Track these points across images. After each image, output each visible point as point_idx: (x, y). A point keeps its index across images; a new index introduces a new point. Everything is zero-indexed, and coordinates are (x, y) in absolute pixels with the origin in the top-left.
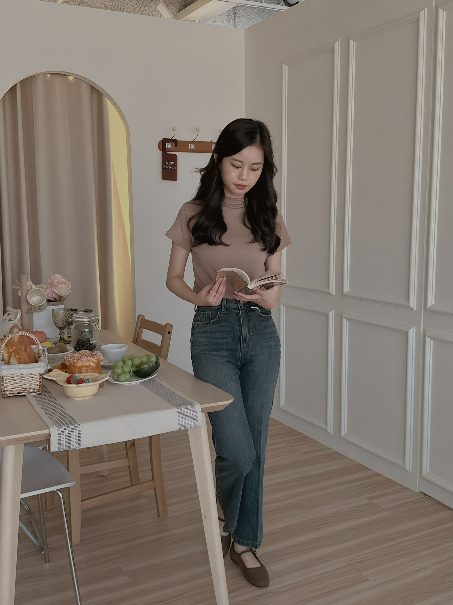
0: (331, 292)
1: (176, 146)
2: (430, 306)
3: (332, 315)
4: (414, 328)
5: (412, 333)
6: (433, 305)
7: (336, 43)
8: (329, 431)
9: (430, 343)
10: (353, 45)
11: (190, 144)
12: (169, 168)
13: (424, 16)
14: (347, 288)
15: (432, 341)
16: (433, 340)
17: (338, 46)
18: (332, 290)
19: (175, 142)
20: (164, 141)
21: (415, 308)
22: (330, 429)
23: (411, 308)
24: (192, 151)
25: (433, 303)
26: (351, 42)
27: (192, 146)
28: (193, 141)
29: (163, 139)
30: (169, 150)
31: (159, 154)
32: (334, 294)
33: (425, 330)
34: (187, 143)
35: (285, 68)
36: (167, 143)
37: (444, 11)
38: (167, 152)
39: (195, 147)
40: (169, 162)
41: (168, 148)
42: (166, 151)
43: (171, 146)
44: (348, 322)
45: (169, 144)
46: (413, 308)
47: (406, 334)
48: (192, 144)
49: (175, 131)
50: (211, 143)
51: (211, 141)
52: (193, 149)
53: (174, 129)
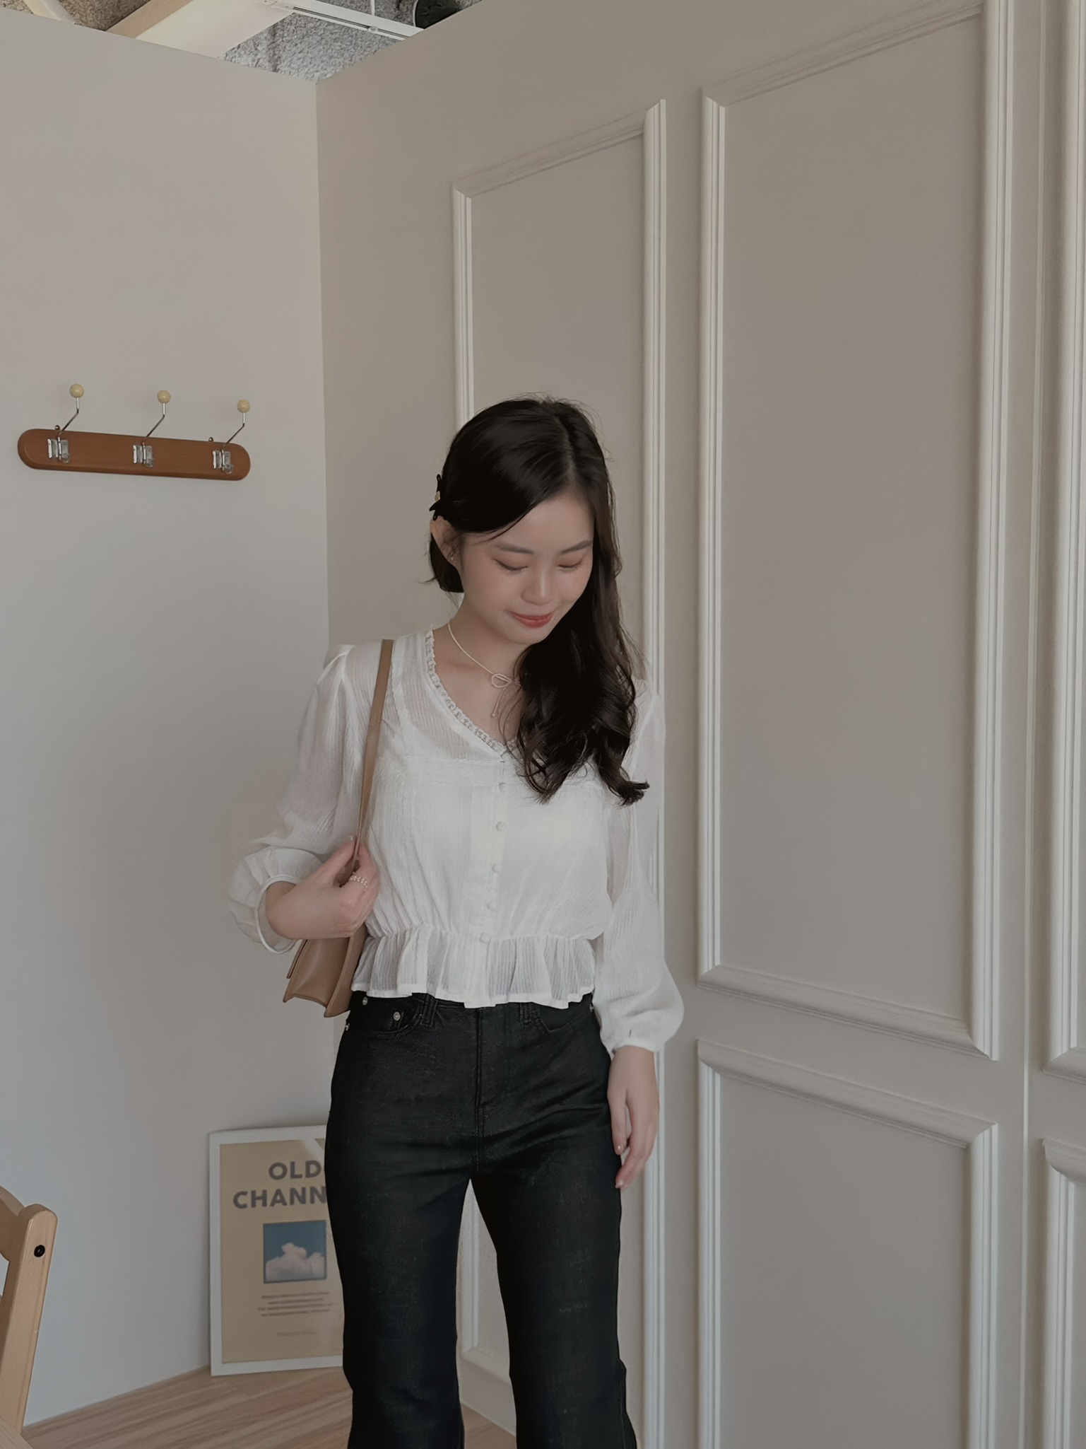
2: (1063, 1055)
4: (995, 1128)
5: (988, 1145)
6: (1075, 1050)
7: (652, 112)
9: (1063, 1195)
11: (135, 447)
14: (711, 960)
15: (1072, 1186)
16: (1079, 1185)
17: (657, 122)
21: (993, 1055)
23: (982, 1054)
24: (142, 470)
25: (1077, 1046)
26: (711, 106)
27: (141, 455)
28: (145, 435)
30: (59, 464)
33: (1040, 1141)
34: (126, 442)
35: (463, 205)
36: (49, 443)
39: (153, 456)
43: (66, 451)
44: (718, 1076)
45: (60, 444)
46: (985, 1055)
47: (966, 1151)
48: (142, 445)
49: (79, 397)
50: (212, 445)
51: (212, 438)
52: (146, 464)
53: (78, 391)
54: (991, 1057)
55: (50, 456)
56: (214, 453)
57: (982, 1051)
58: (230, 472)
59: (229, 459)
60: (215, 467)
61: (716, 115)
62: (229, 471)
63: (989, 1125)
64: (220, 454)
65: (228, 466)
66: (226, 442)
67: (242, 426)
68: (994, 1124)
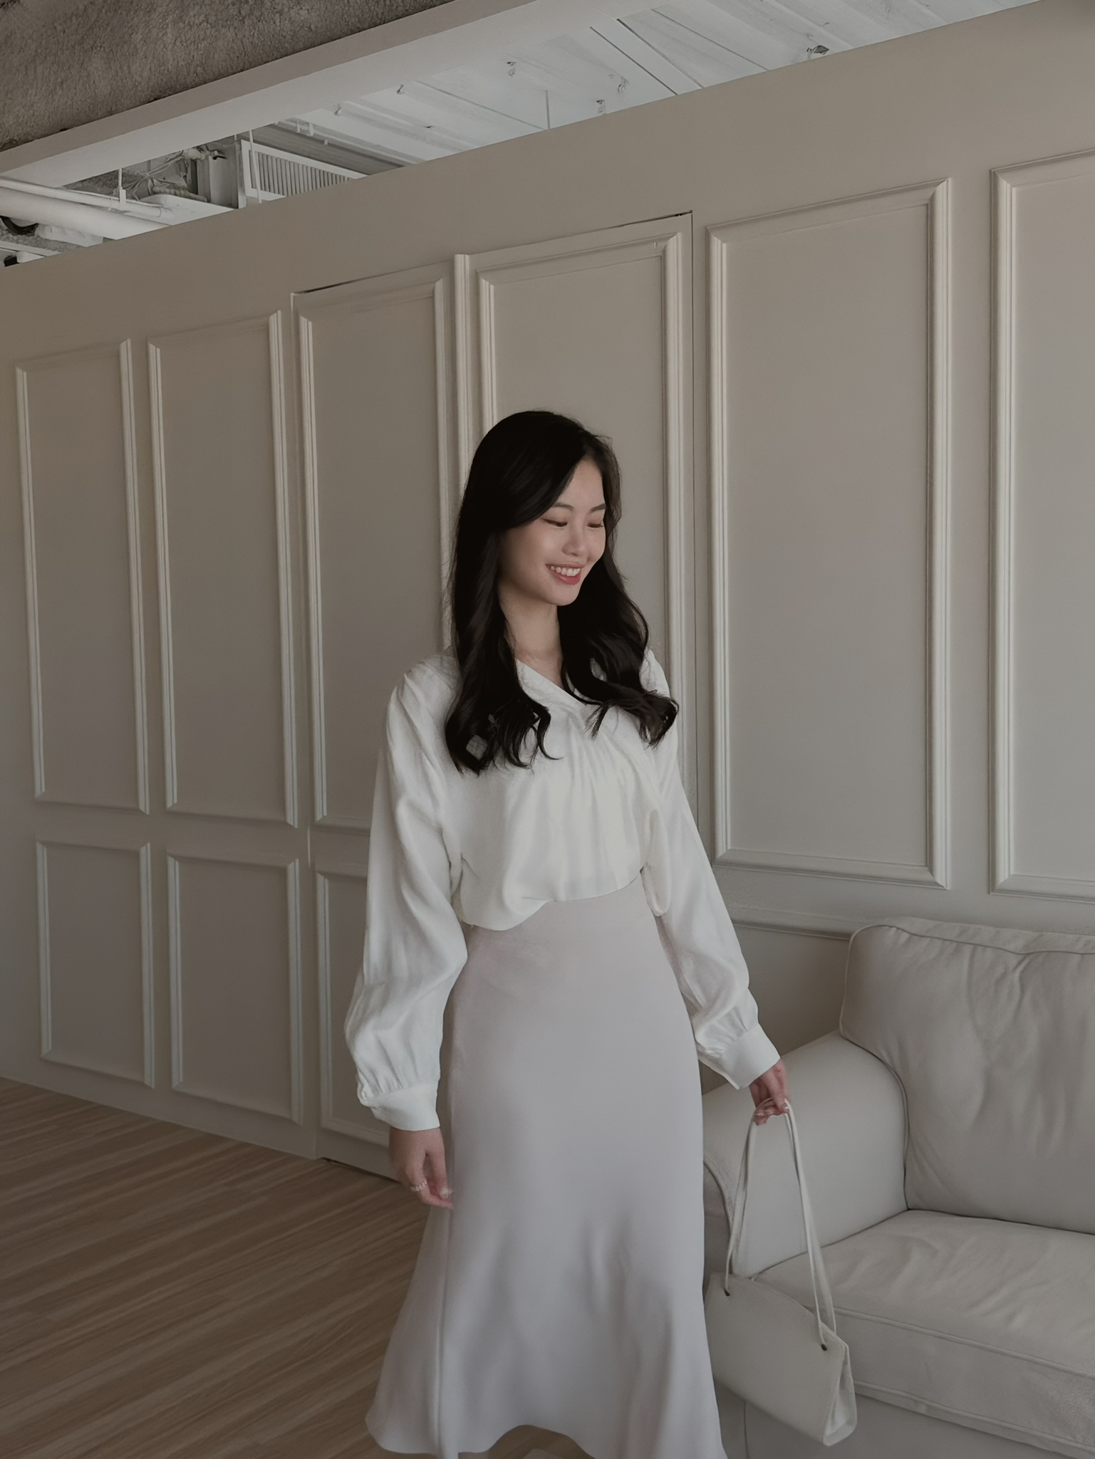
0: (142, 807)
2: (321, 819)
3: (146, 853)
4: (297, 861)
5: (294, 869)
6: (325, 816)
7: (123, 346)
8: (147, 1082)
9: (323, 885)
10: (155, 353)
13: (276, 322)
14: (172, 800)
15: (327, 881)
16: (328, 879)
17: (126, 350)
18: (144, 804)
21: (295, 824)
22: (150, 1079)
23: (291, 825)
25: (325, 813)
26: (152, 348)
32: (148, 813)
33: (314, 863)
35: (22, 376)
37: (309, 319)
44: (177, 863)
47: (283, 873)
57: (289, 822)
68: (296, 859)
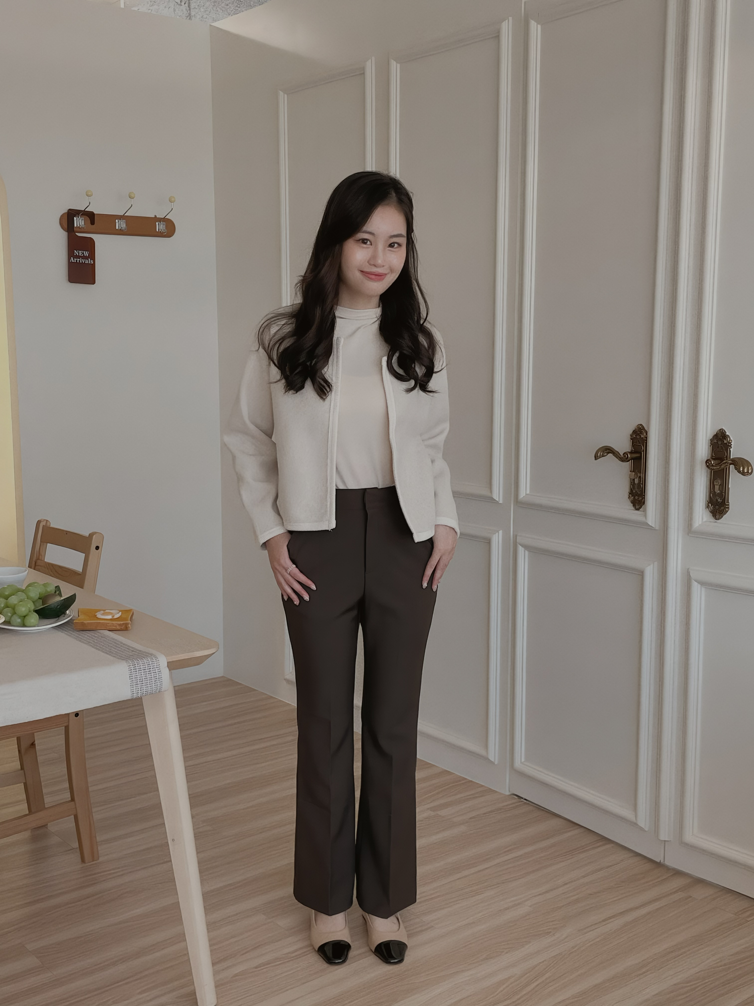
1: (93, 223)
2: (525, 497)
4: (501, 532)
5: (497, 540)
6: (528, 494)
7: (368, 64)
9: (523, 557)
11: (117, 221)
12: (81, 262)
16: (528, 551)
17: (371, 67)
19: (91, 216)
20: (71, 214)
21: (500, 501)
23: (495, 500)
24: (121, 232)
25: (528, 492)
26: (393, 63)
27: (120, 225)
28: (123, 215)
29: (70, 210)
30: (80, 230)
31: (61, 237)
33: (516, 536)
34: (113, 218)
35: (283, 98)
36: (75, 218)
37: (538, 24)
38: (77, 234)
39: (126, 226)
40: (80, 252)
41: (77, 225)
42: (75, 232)
43: (83, 223)
45: (80, 220)
46: (497, 501)
47: (488, 542)
48: (120, 220)
49: (90, 197)
50: (156, 219)
51: (155, 215)
52: (123, 230)
53: (89, 194)
54: (499, 501)
55: (75, 226)
56: (157, 223)
57: (495, 498)
58: (165, 234)
59: (164, 226)
60: (157, 231)
61: (395, 68)
62: (165, 232)
63: (498, 532)
64: (160, 225)
65: (164, 230)
66: (163, 217)
67: (171, 209)
68: (500, 531)
